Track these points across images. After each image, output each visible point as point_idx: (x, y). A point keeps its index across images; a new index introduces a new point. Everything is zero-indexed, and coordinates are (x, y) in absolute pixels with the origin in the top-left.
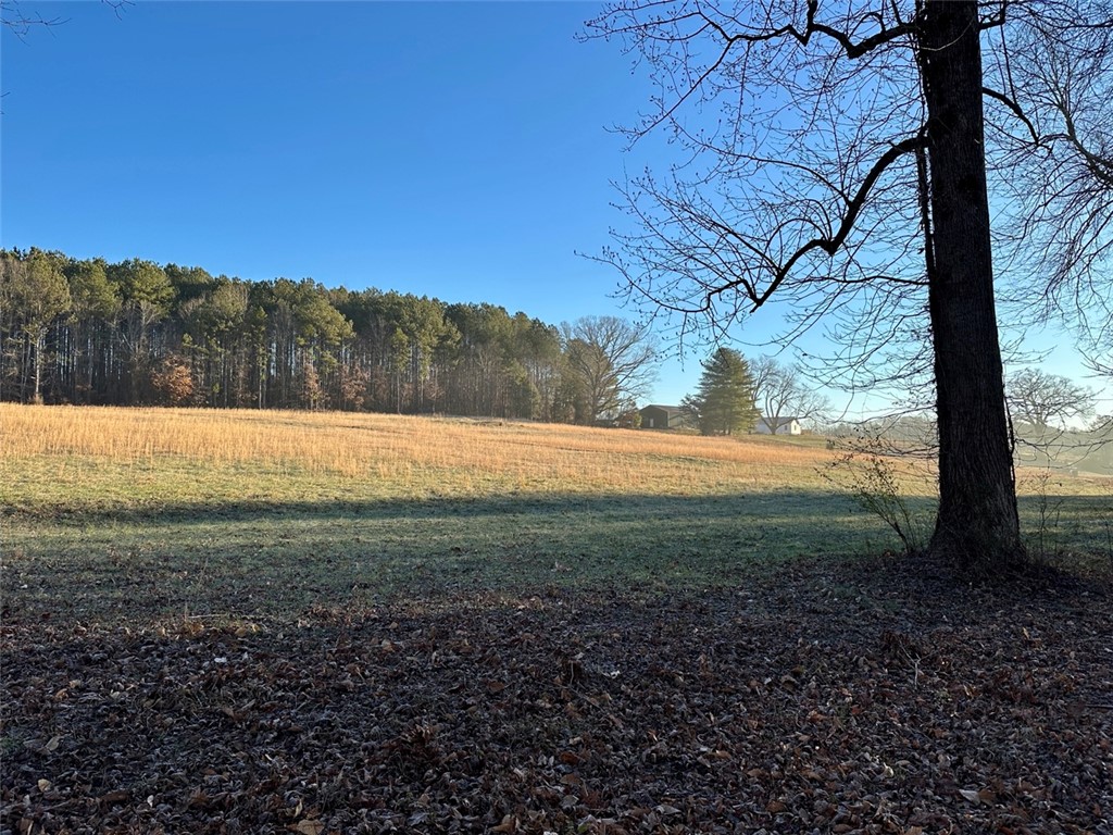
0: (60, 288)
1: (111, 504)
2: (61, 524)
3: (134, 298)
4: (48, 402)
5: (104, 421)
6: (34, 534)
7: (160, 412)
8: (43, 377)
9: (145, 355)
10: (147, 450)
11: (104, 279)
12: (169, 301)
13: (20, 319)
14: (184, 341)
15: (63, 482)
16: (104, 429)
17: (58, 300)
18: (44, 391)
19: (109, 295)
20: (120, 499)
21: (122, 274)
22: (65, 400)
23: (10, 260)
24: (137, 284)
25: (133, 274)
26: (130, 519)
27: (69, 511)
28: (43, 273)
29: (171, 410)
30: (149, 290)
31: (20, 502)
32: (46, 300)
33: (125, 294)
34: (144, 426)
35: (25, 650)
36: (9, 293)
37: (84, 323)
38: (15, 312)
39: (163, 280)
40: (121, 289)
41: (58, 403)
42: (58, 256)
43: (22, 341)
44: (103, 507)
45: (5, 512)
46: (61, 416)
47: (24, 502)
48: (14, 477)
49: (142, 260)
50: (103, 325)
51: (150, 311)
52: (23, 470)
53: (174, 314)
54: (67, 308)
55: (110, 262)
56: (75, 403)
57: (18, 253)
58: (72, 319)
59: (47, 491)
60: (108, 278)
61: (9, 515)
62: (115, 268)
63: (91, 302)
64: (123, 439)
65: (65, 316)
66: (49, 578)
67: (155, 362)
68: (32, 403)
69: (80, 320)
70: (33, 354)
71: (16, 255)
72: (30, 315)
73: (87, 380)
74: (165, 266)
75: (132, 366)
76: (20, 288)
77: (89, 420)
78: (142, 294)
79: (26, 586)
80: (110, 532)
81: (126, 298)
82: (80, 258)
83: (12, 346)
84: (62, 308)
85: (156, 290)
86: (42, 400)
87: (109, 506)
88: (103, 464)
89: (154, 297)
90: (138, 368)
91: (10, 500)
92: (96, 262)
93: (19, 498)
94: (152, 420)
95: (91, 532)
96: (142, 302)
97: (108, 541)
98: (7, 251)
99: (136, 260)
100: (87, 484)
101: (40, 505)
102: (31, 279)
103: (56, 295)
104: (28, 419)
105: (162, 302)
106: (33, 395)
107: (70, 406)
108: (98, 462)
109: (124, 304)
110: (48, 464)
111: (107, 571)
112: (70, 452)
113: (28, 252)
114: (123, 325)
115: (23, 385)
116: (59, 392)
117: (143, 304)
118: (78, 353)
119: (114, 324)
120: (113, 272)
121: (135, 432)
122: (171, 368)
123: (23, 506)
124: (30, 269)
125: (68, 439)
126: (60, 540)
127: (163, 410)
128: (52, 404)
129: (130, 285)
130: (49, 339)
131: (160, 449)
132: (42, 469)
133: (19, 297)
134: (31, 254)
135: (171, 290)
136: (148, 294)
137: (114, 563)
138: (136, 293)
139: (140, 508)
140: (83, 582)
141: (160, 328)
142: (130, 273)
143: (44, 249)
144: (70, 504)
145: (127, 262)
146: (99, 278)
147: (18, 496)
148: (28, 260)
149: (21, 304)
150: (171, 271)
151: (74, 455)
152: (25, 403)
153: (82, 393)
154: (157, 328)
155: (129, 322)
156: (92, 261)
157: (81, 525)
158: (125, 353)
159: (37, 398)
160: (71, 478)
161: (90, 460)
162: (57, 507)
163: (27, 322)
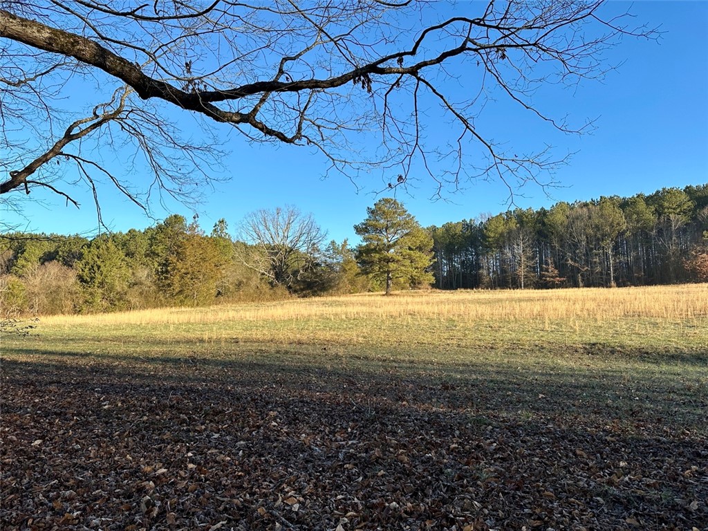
0: (619, 217)
1: (673, 349)
2: (644, 361)
3: (665, 213)
4: (619, 286)
5: (656, 295)
6: (629, 366)
7: (692, 287)
8: (615, 271)
9: (677, 250)
10: (689, 313)
11: (645, 206)
12: (689, 211)
13: (598, 239)
14: (704, 236)
15: (639, 334)
16: (657, 300)
17: (618, 224)
18: (616, 279)
19: (649, 215)
20: (679, 346)
21: (656, 200)
22: (629, 283)
23: (590, 206)
24: (666, 204)
25: (663, 198)
26: (688, 360)
27: (647, 353)
28: (609, 209)
29: (700, 285)
30: (674, 206)
31: (618, 346)
32: (611, 225)
33: (658, 213)
34: (684, 298)
35: (656, 440)
36: (591, 225)
37: (635, 235)
38: (596, 236)
39: (684, 197)
40: (656, 210)
41: (625, 285)
42: (615, 198)
43: (601, 251)
44: (668, 351)
45: (611, 352)
46: (629, 294)
47: (620, 347)
48: (610, 331)
49: (668, 188)
50: (647, 234)
51: (677, 220)
52: (614, 327)
53: (694, 219)
54: (624, 228)
55: (647, 195)
56: (636, 285)
57: (594, 201)
58: (628, 234)
59: (631, 340)
60: (647, 204)
61: (613, 354)
62: (650, 197)
63: (638, 221)
64: (671, 306)
65: (624, 232)
66: (650, 394)
67: (684, 253)
68: (610, 287)
69: (633, 234)
70: (608, 259)
71: (593, 203)
72: (604, 235)
73: (641, 270)
74: (684, 188)
75: (669, 257)
76: (596, 221)
77: (647, 295)
78: (670, 210)
79: (638, 398)
80: (678, 368)
81: (660, 215)
82: (628, 196)
83: (596, 255)
84: (622, 228)
85: (679, 206)
86: (615, 285)
87: (672, 351)
88: (662, 323)
89: (678, 210)
90: (673, 259)
91: (612, 345)
92: (638, 196)
93: (617, 344)
94: (689, 293)
95: (664, 367)
96: (670, 215)
97: (678, 375)
98: (588, 202)
99: (664, 189)
100: (655, 336)
101: (629, 349)
102: (602, 215)
103: (617, 221)
104: (611, 297)
105: (684, 213)
106: (610, 282)
107: (633, 287)
108: (658, 321)
109: (659, 219)
110: (628, 324)
111: (685, 394)
112: (639, 316)
113: (599, 200)
114: (660, 232)
115: (604, 277)
116: (626, 279)
117: (672, 216)
118: (633, 254)
119: (654, 232)
120: (649, 200)
121: (678, 301)
122: (696, 256)
123: (619, 349)
124: (601, 209)
125: (636, 308)
126: (647, 372)
127: (694, 285)
128: (621, 287)
129: (661, 206)
130: (615, 248)
131: (698, 312)
132: (625, 327)
133: (597, 226)
134: (601, 200)
135: (690, 203)
136: (674, 209)
137: (689, 390)
138: (666, 210)
139: (694, 353)
140: (672, 400)
141: (685, 231)
142: (660, 198)
143: (607, 196)
144: (647, 348)
145: (658, 192)
146: (642, 206)
147: (616, 342)
148: (599, 204)
149: (599, 230)
150: (688, 190)
151: (642, 317)
152: (607, 287)
153: (638, 278)
154: (683, 231)
155: (663, 230)
156: (635, 196)
157: (657, 362)
158: (662, 250)
159: (613, 283)
160: (643, 332)
161: (652, 321)
162: (640, 350)
163: (603, 240)
